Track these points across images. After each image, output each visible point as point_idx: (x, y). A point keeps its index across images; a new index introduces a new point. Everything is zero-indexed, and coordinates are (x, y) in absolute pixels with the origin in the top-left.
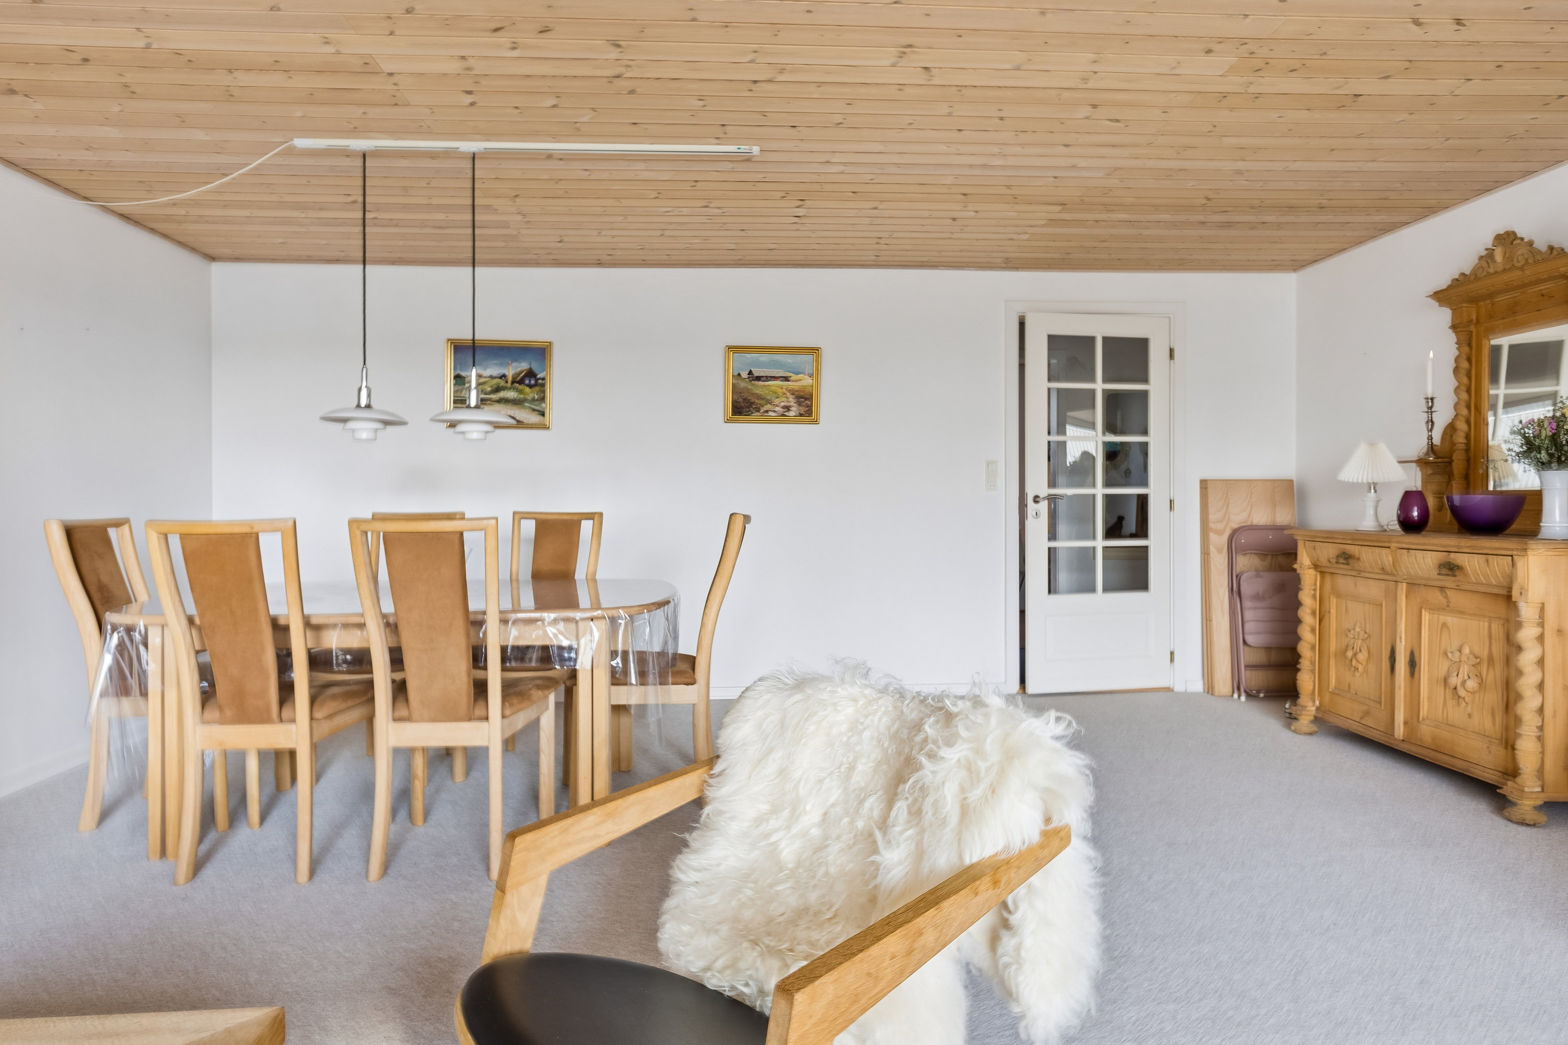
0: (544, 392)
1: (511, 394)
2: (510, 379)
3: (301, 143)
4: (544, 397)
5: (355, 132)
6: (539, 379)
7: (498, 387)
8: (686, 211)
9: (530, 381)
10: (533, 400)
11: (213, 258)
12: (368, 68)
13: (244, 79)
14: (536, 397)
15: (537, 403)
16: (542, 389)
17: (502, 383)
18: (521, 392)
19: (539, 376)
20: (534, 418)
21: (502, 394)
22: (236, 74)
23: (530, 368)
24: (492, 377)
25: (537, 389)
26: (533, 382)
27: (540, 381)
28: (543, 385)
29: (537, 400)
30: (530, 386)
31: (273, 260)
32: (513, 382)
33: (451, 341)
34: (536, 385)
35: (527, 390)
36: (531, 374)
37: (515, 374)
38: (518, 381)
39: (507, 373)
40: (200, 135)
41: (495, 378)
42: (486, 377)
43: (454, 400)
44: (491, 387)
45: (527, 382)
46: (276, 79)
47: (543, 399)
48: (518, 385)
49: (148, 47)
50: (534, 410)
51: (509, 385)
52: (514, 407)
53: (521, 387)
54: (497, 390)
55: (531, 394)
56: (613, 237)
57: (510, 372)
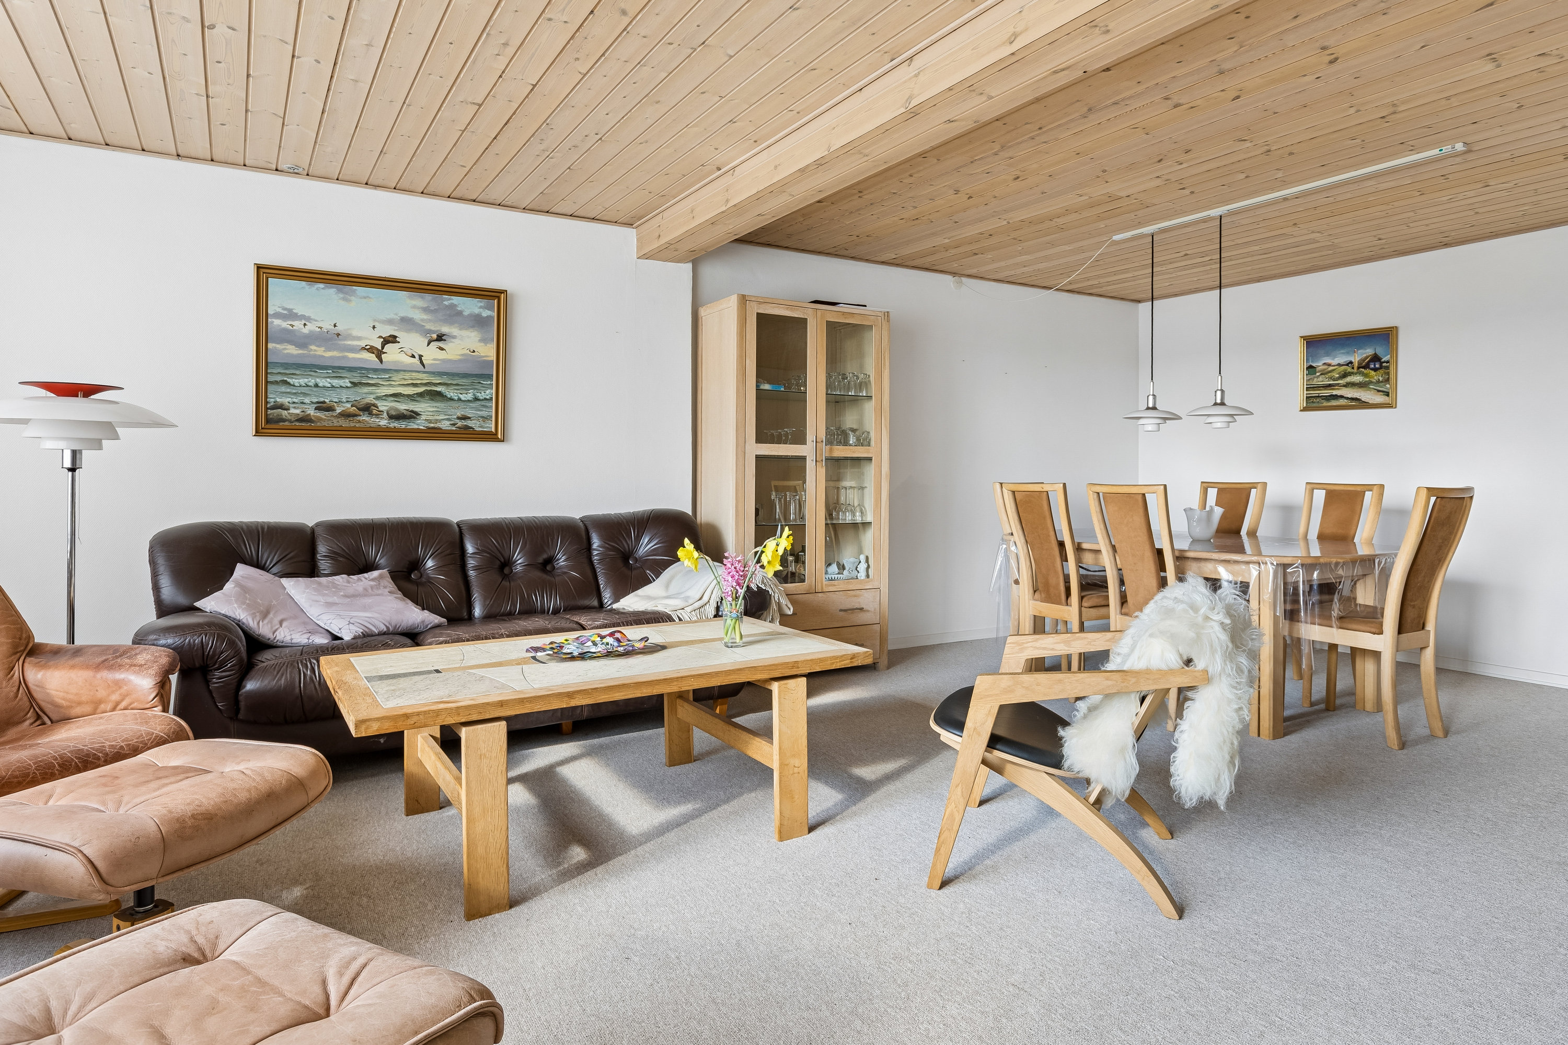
0: (1388, 374)
1: (1357, 379)
2: (1356, 365)
3: (1116, 238)
4: (1389, 378)
5: (1140, 224)
6: (1384, 362)
7: (1345, 373)
8: (1472, 194)
9: (1375, 365)
10: (1378, 382)
11: (1139, 302)
12: (1113, 198)
13: (1061, 221)
14: (1381, 379)
15: (1381, 384)
16: (1386, 371)
17: (1349, 369)
18: (1366, 375)
19: (1383, 360)
20: (1380, 399)
21: (1349, 379)
22: (1055, 220)
23: (1375, 353)
24: (1339, 365)
25: (1382, 371)
26: (1377, 366)
27: (1384, 364)
28: (1388, 368)
29: (1382, 382)
30: (1375, 370)
31: (1176, 295)
32: (1359, 368)
33: (1304, 338)
34: (1381, 367)
35: (1373, 373)
36: (1376, 358)
37: (1361, 360)
38: (1364, 365)
39: (1353, 361)
40: (1067, 248)
41: (1343, 365)
42: (1334, 366)
43: (1307, 388)
44: (1339, 374)
45: (1372, 366)
46: (1074, 216)
47: (1387, 380)
48: (1363, 370)
49: (1009, 223)
50: (1379, 391)
51: (1355, 370)
52: (1360, 390)
53: (1365, 371)
54: (1345, 375)
55: (1375, 376)
56: (1427, 225)
57: (1356, 358)
